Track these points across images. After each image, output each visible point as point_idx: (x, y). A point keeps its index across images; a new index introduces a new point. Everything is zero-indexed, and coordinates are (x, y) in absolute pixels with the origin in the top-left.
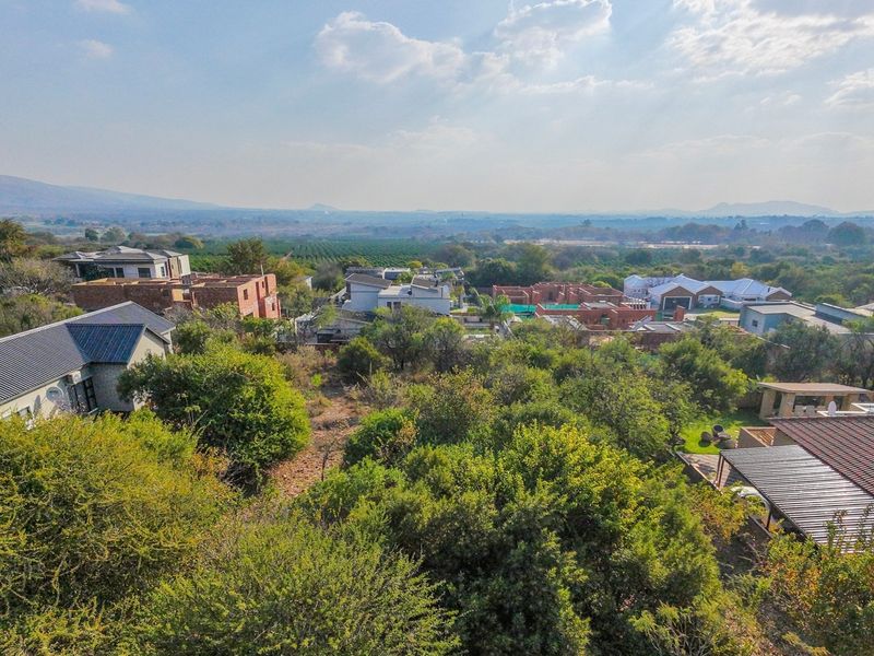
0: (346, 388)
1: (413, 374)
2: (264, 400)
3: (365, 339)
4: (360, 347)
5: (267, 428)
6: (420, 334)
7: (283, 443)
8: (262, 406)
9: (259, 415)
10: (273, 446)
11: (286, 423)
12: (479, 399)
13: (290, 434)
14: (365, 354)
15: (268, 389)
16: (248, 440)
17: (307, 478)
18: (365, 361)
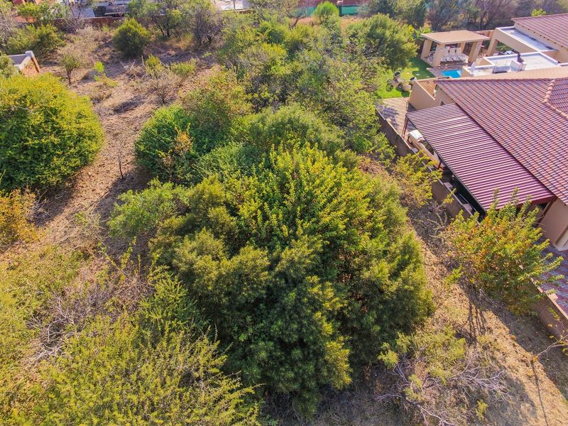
0: (126, 67)
1: (178, 41)
2: (53, 121)
3: (133, 20)
4: (130, 29)
5: (63, 146)
6: (177, 11)
7: (80, 154)
8: (53, 128)
9: (52, 138)
10: (73, 160)
11: (80, 135)
12: (235, 97)
13: (86, 143)
14: (135, 34)
15: (55, 112)
16: (48, 161)
17: (108, 172)
18: (137, 41)
